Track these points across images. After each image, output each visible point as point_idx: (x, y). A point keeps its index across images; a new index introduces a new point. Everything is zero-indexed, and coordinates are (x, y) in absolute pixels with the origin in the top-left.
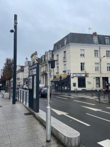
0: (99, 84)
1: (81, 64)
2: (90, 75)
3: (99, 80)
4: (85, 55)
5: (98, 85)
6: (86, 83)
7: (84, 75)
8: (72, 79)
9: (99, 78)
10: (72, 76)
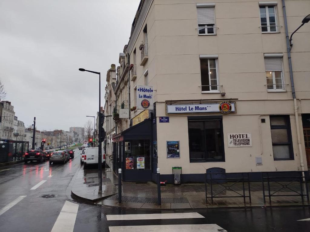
0: (289, 144)
1: (203, 61)
2: (241, 108)
3: (288, 127)
4: (218, 25)
5: (283, 151)
6: (228, 142)
7: (215, 108)
8: (160, 127)
9: (286, 118)
10: (160, 112)
